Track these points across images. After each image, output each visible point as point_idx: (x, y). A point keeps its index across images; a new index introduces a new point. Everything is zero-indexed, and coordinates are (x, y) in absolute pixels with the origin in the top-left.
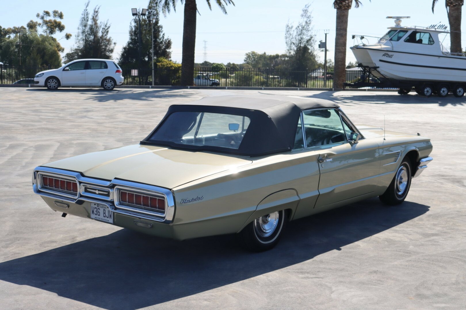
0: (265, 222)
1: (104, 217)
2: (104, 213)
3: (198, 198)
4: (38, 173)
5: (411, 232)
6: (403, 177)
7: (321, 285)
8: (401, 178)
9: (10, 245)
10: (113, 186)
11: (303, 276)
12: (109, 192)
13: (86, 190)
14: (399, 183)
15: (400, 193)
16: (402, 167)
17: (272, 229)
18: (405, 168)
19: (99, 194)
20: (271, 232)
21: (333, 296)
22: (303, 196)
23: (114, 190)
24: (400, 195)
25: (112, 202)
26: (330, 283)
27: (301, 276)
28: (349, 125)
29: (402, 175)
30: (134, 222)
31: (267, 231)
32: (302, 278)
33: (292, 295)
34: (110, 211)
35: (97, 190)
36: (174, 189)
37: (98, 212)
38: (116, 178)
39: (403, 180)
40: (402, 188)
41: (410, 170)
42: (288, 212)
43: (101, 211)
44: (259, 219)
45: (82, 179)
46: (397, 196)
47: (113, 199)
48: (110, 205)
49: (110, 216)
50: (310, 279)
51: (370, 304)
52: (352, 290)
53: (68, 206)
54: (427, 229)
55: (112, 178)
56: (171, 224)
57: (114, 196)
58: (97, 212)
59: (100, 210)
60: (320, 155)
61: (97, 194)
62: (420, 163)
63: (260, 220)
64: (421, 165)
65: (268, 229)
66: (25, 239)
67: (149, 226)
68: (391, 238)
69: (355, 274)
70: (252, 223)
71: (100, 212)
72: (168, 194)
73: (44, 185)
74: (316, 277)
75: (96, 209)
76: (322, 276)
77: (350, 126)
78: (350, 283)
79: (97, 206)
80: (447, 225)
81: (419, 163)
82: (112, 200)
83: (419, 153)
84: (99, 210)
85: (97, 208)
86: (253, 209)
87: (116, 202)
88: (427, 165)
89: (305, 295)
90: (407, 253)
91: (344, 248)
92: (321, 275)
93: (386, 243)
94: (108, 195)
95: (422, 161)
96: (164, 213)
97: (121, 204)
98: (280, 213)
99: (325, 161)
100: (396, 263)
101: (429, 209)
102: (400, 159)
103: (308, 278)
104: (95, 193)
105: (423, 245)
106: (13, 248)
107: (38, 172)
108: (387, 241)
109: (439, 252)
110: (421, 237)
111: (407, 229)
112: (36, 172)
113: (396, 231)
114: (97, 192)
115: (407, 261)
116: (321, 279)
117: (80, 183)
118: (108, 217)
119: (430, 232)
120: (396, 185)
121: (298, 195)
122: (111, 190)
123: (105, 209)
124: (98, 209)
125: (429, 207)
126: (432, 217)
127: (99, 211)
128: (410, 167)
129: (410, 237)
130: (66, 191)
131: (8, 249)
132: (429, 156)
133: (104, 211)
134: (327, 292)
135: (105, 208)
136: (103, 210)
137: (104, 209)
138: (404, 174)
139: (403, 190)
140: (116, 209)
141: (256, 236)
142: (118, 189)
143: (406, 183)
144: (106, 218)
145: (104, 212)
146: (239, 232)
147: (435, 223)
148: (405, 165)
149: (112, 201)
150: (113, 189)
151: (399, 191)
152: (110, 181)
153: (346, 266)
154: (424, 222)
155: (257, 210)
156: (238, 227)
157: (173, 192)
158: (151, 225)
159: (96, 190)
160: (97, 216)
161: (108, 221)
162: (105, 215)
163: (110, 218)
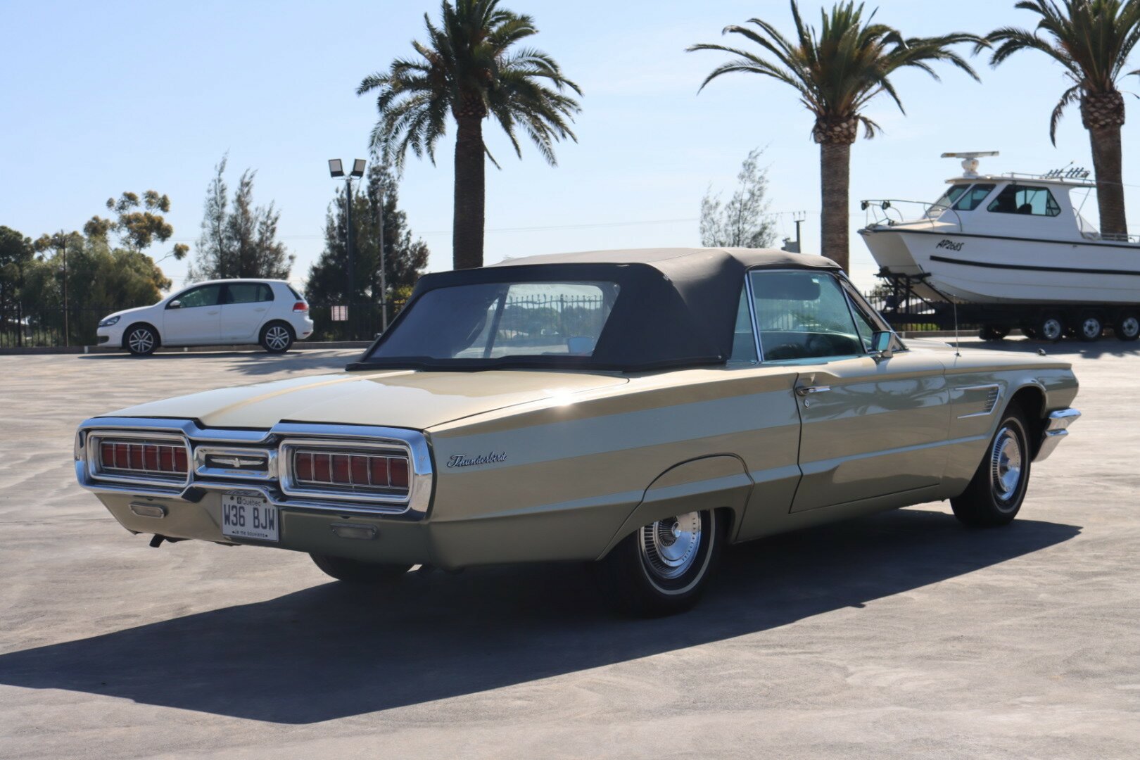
0: (668, 539)
1: (255, 526)
2: (256, 518)
3: (493, 458)
4: (91, 434)
5: (1040, 571)
6: (1008, 456)
7: (819, 664)
8: (1005, 459)
9: (20, 626)
10: (274, 442)
11: (770, 651)
12: (266, 460)
13: (209, 462)
14: (1001, 471)
15: (1005, 497)
16: (1005, 429)
17: (685, 559)
18: (1011, 433)
19: (243, 467)
20: (683, 569)
21: (850, 680)
22: (760, 477)
23: (278, 451)
24: (1004, 502)
25: (275, 484)
26: (842, 660)
27: (764, 651)
28: (868, 315)
29: (1006, 451)
30: (332, 527)
31: (673, 564)
32: (767, 655)
33: (743, 683)
34: (269, 507)
35: (237, 459)
36: (431, 430)
37: (241, 516)
38: (283, 421)
39: (1010, 462)
40: (1008, 483)
41: (1025, 439)
42: (725, 516)
43: (248, 513)
44: (652, 531)
45: (199, 434)
46: (998, 504)
47: (278, 477)
48: (271, 492)
49: (272, 523)
50: (790, 656)
51: (948, 690)
52: (899, 669)
53: (166, 512)
54: (1080, 565)
55: (272, 422)
56: (424, 522)
57: (280, 466)
58: (238, 516)
59: (244, 511)
60: (798, 374)
61: (238, 468)
62: (1050, 420)
63: (653, 533)
64: (1053, 426)
65: (677, 558)
66: (59, 613)
67: (370, 534)
68: (990, 583)
69: (904, 643)
70: (634, 537)
71: (245, 516)
72: (414, 441)
73: (105, 465)
74: (805, 653)
75: (234, 509)
76: (819, 650)
77: (869, 318)
78: (894, 658)
79: (238, 503)
80: (1130, 557)
81: (1046, 422)
82: (274, 477)
83: (1047, 396)
84: (242, 510)
85: (238, 506)
86: (636, 497)
87: (284, 482)
88: (1068, 429)
89: (777, 681)
90: (1035, 605)
91: (869, 604)
92: (815, 648)
93: (979, 591)
94: (264, 467)
95: (1054, 416)
96: (405, 493)
97: (296, 486)
98: (705, 516)
99: (811, 391)
100: (1007, 622)
101: (1080, 530)
102: (1000, 405)
103: (783, 653)
104: (231, 467)
105: (1073, 591)
106: (27, 630)
107: (88, 431)
108: (980, 588)
109: (1117, 601)
110: (1066, 578)
111: (1028, 567)
112: (84, 433)
113: (1002, 572)
115: (1037, 618)
116: (817, 655)
117: (194, 444)
118: (264, 525)
119: (1088, 569)
120: (994, 475)
121: (747, 473)
122: (272, 453)
123: (258, 507)
124: (241, 508)
125: (1081, 528)
126: (1089, 543)
127: (242, 513)
128: (1026, 432)
129: (1038, 580)
130: (158, 471)
131: (14, 632)
132: (1071, 406)
133: (256, 512)
134: (836, 675)
135: (256, 503)
136: (252, 510)
137: (255, 506)
138: (1011, 447)
139: (1012, 488)
140: (284, 498)
141: (646, 572)
142: (289, 447)
143: (1018, 470)
144: (260, 530)
145: (256, 515)
146: (600, 557)
147: (1097, 554)
148: (1012, 426)
149: (275, 480)
150: (276, 450)
151: (1003, 492)
152: (267, 429)
153: (881, 632)
154: (1069, 554)
155: (645, 501)
156: (599, 543)
157: (429, 437)
158: (373, 531)
159: (233, 457)
160: (238, 528)
161: (266, 536)
162: (259, 520)
163: (270, 528)
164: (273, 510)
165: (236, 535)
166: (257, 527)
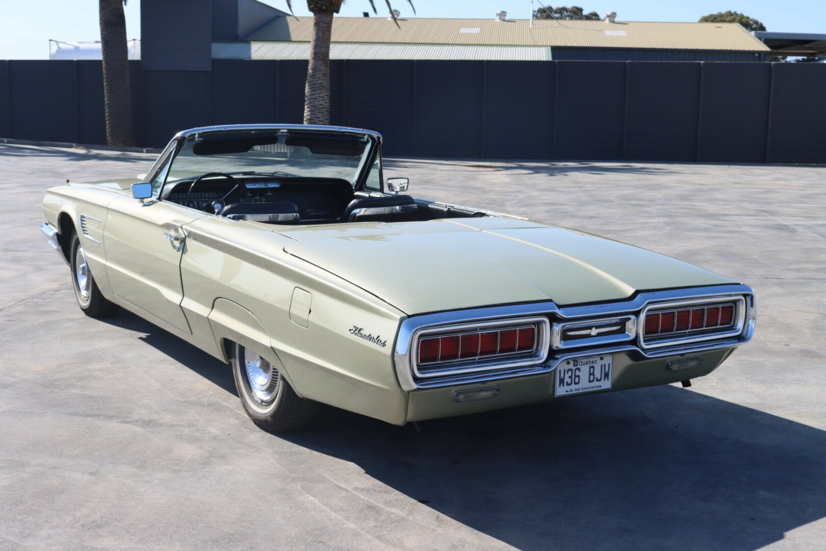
1: (590, 381)
2: (592, 374)
13: (565, 336)
19: (599, 335)
25: (632, 342)
34: (605, 365)
37: (576, 377)
43: (584, 372)
49: (607, 375)
58: (573, 377)
59: (580, 371)
61: (595, 336)
71: (580, 375)
75: (570, 372)
79: (574, 366)
82: (632, 337)
84: (577, 371)
85: (574, 368)
94: (619, 331)
104: (589, 336)
114: (594, 332)
118: (599, 378)
123: (594, 365)
124: (576, 369)
127: (577, 373)
133: (592, 369)
135: (593, 362)
136: (588, 368)
137: (591, 365)
144: (595, 383)
145: (592, 372)
160: (573, 387)
161: (600, 386)
162: (594, 376)
163: (604, 380)
164: (609, 364)
165: (571, 393)
166: (593, 381)
